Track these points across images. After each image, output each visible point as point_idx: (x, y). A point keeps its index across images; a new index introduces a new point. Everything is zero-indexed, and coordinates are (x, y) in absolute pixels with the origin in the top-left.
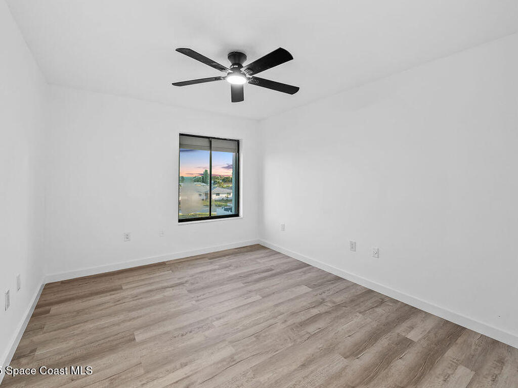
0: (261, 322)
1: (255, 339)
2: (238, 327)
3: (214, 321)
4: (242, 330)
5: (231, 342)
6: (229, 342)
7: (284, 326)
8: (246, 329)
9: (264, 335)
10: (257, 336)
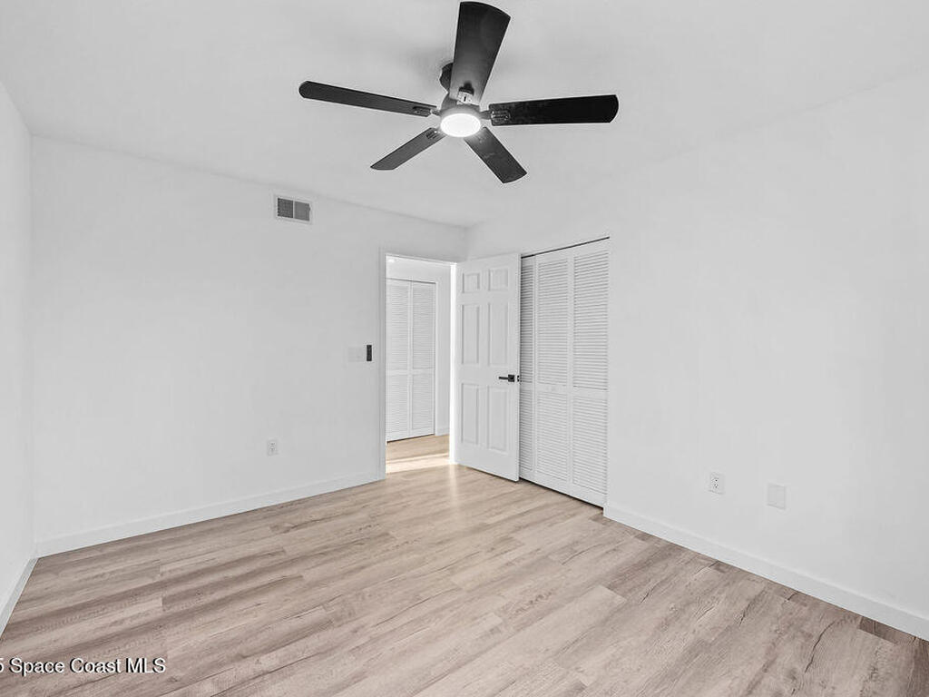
0: (405, 628)
1: (421, 595)
2: (452, 614)
3: (501, 624)
4: (443, 608)
5: (458, 589)
6: (460, 589)
7: (364, 620)
8: (436, 611)
9: (406, 602)
10: (418, 601)
